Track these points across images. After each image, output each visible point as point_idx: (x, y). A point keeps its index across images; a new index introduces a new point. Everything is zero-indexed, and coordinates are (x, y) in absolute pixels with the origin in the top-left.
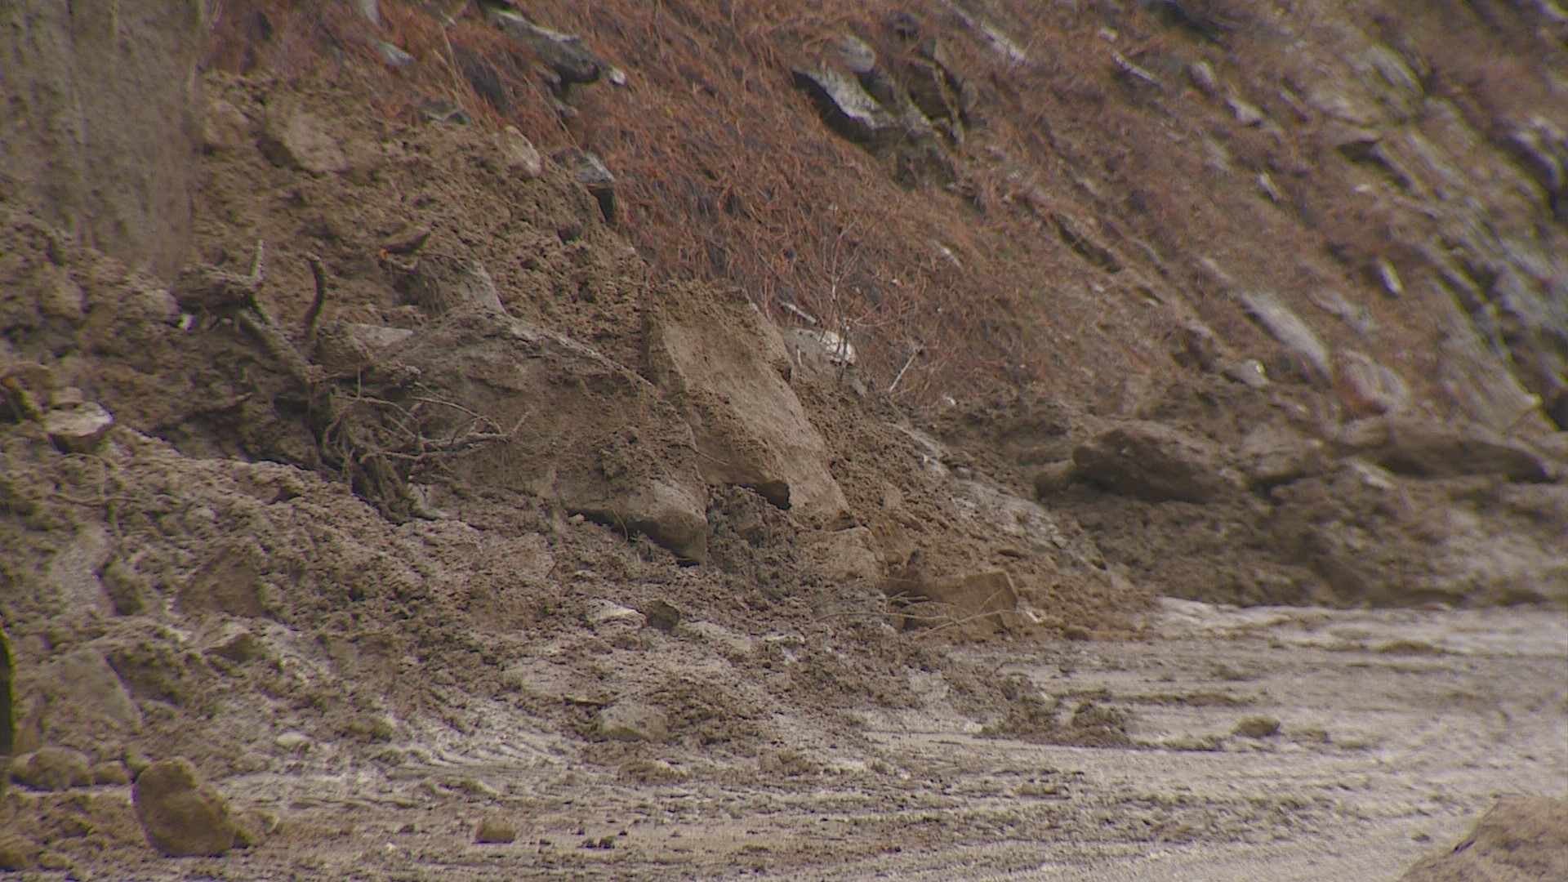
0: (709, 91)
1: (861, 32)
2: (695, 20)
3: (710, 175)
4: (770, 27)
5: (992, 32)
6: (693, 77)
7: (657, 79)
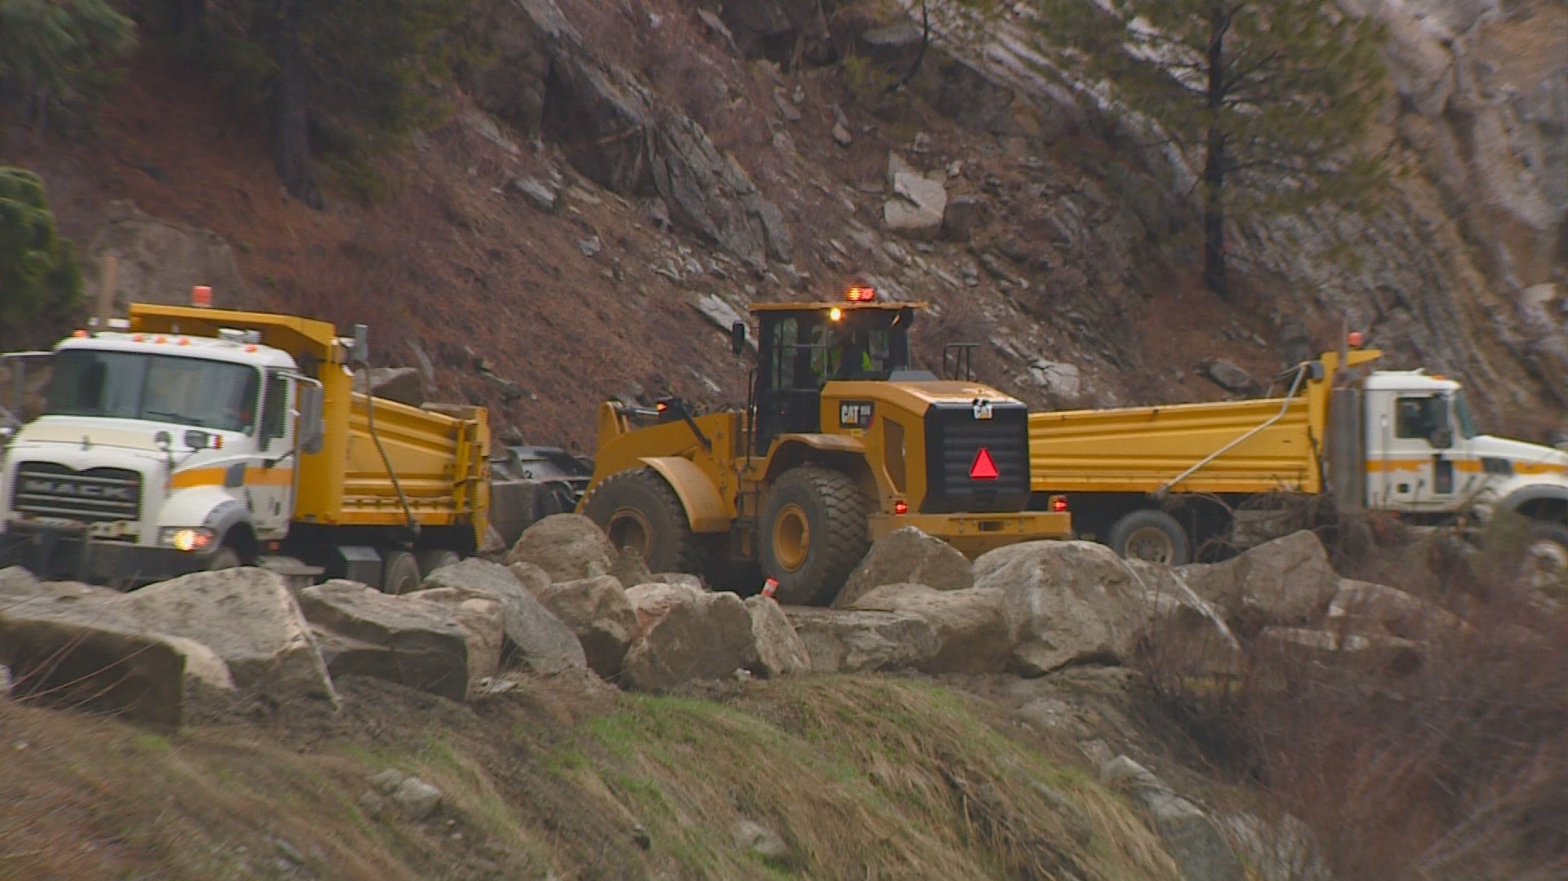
0: (573, 402)
1: (639, 380)
2: (572, 376)
3: (566, 434)
4: (603, 378)
5: (705, 379)
6: (565, 397)
7: (551, 398)
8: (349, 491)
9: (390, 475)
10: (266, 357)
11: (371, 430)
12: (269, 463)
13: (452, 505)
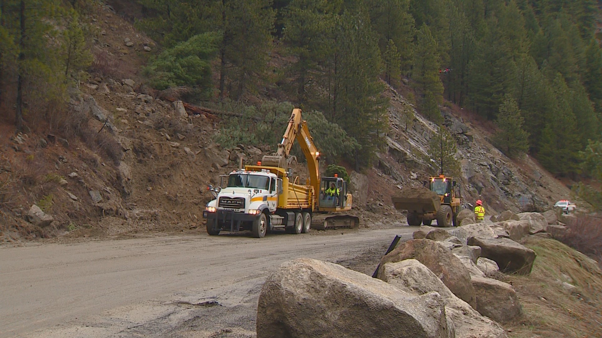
8: (288, 202)
9: (297, 199)
10: (271, 175)
11: (294, 191)
12: (272, 196)
13: (308, 204)
